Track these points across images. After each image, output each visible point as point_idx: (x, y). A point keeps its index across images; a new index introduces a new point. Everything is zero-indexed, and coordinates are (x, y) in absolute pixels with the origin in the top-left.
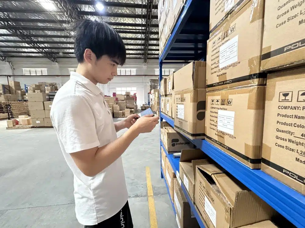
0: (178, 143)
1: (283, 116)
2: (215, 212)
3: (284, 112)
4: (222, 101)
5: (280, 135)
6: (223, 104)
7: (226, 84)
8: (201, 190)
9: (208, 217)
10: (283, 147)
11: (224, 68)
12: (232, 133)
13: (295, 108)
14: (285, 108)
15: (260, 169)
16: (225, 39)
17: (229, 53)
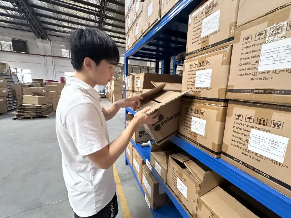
0: (144, 134)
1: (237, 128)
2: (186, 188)
3: (237, 126)
4: (196, 111)
5: (234, 138)
6: (197, 113)
7: (200, 99)
8: (174, 173)
9: (180, 193)
10: (235, 146)
11: (199, 88)
12: (203, 134)
13: (243, 125)
14: (238, 123)
15: (220, 158)
16: (201, 67)
17: (203, 79)
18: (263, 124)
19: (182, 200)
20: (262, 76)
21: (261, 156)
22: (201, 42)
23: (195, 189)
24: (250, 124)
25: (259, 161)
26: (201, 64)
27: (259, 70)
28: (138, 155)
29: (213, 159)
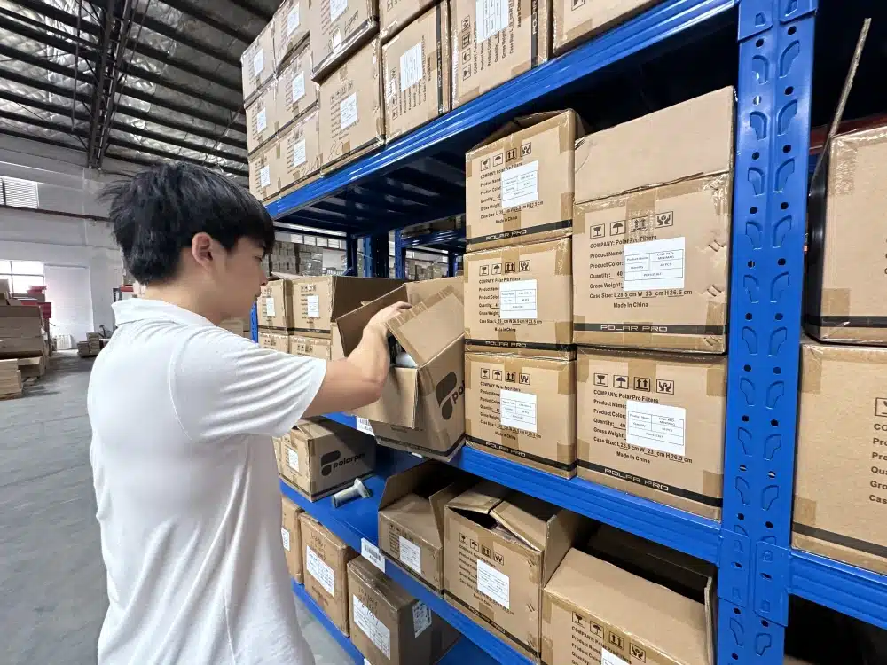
0: (337, 461)
1: (600, 403)
2: (506, 579)
3: (600, 398)
4: (508, 374)
5: (599, 426)
6: (512, 381)
7: (515, 347)
8: (465, 552)
9: (487, 600)
10: (603, 441)
11: (511, 321)
12: (533, 429)
13: (612, 394)
14: (602, 393)
15: (577, 475)
16: (511, 275)
17: (519, 300)
18: (645, 389)
19: (496, 620)
20: (632, 300)
21: (650, 451)
22: (501, 218)
23: (528, 570)
24: (624, 392)
25: (649, 462)
26: (510, 268)
27: (625, 289)
28: (325, 535)
29: (561, 482)
